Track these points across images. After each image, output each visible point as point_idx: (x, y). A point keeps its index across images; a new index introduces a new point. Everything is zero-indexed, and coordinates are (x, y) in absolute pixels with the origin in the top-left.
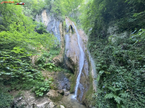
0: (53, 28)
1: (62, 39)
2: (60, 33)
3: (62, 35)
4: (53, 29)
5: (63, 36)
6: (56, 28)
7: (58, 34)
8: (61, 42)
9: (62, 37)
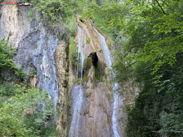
0: (36, 54)
1: (62, 94)
2: (58, 76)
3: (62, 82)
4: (35, 59)
5: (65, 87)
6: (44, 57)
7: (53, 77)
8: (58, 104)
9: (63, 89)
